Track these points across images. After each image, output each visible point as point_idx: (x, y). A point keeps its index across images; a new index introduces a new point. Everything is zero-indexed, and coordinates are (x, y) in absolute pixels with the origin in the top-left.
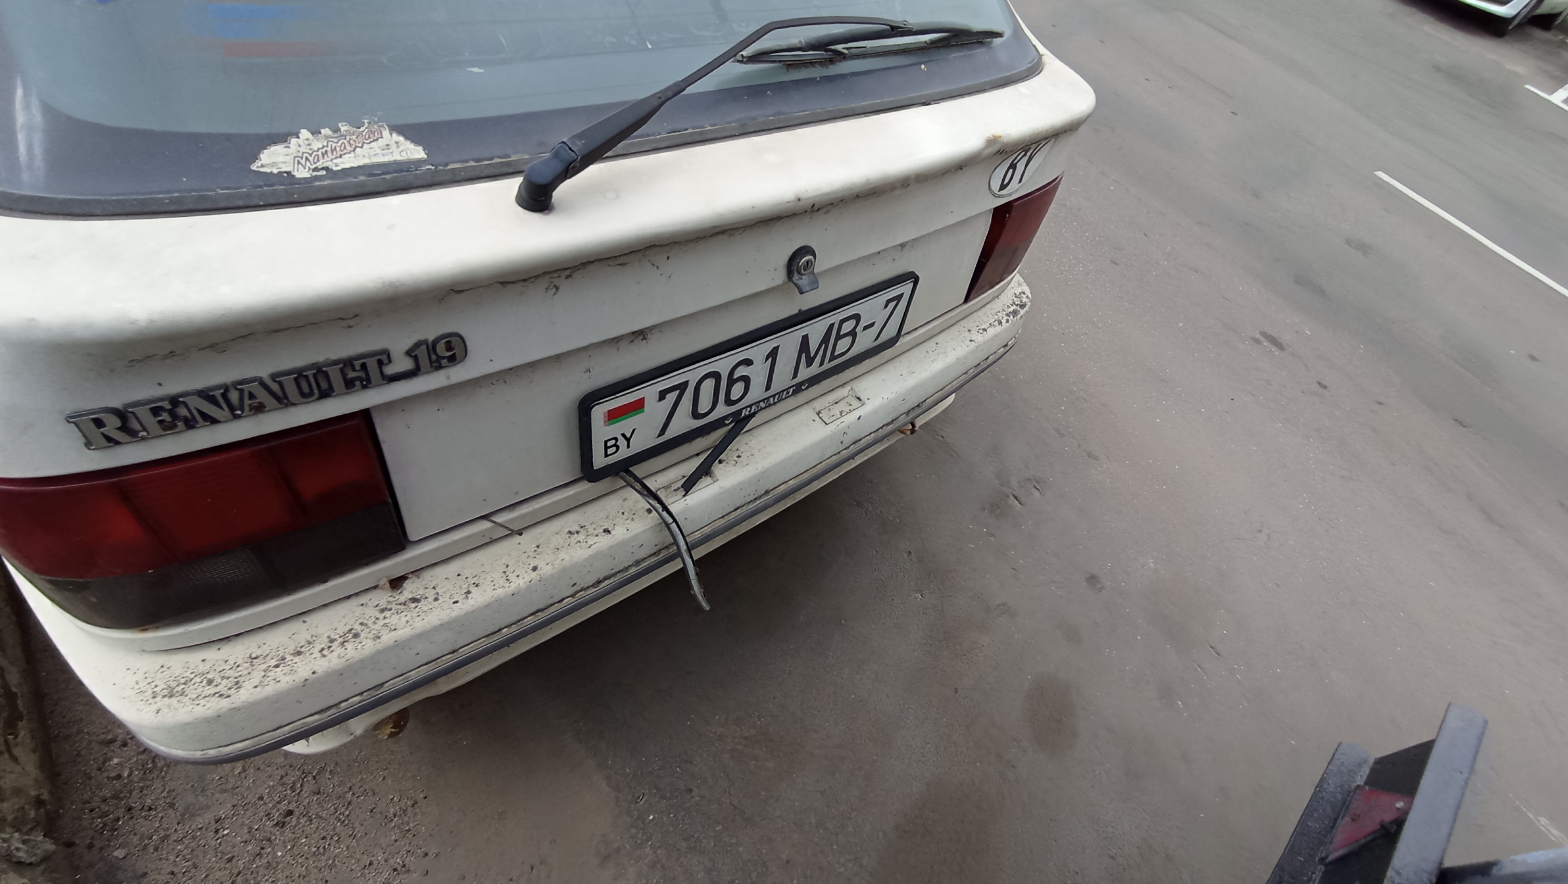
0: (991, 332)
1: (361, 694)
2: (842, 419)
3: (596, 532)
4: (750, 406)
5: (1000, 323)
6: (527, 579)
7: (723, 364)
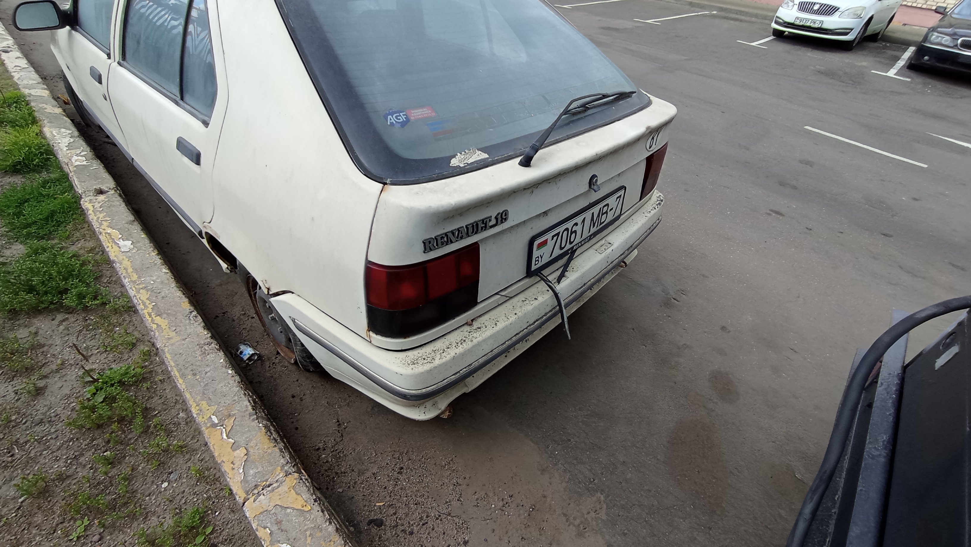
0: (653, 212)
1: (465, 368)
2: (606, 251)
3: (532, 300)
4: (576, 245)
5: (655, 208)
6: (514, 318)
7: (569, 225)
